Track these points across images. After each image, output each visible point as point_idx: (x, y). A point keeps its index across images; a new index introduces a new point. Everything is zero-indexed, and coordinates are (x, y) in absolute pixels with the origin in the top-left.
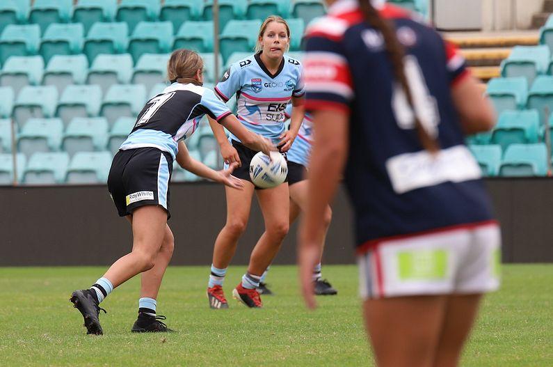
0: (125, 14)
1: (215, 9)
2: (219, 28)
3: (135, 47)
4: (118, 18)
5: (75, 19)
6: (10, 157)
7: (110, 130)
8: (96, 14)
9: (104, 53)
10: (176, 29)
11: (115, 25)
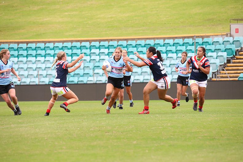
0: (175, 44)
1: (195, 43)
2: (196, 47)
3: (177, 52)
4: (173, 45)
5: (164, 46)
6: (150, 76)
7: (171, 70)
8: (169, 45)
9: (170, 53)
10: (186, 48)
11: (173, 47)
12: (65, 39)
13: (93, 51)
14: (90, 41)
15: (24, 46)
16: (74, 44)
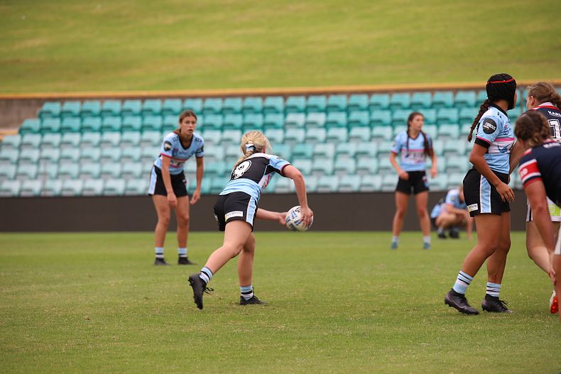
12: (229, 91)
13: (292, 117)
14: (285, 96)
15: (136, 106)
16: (249, 102)
